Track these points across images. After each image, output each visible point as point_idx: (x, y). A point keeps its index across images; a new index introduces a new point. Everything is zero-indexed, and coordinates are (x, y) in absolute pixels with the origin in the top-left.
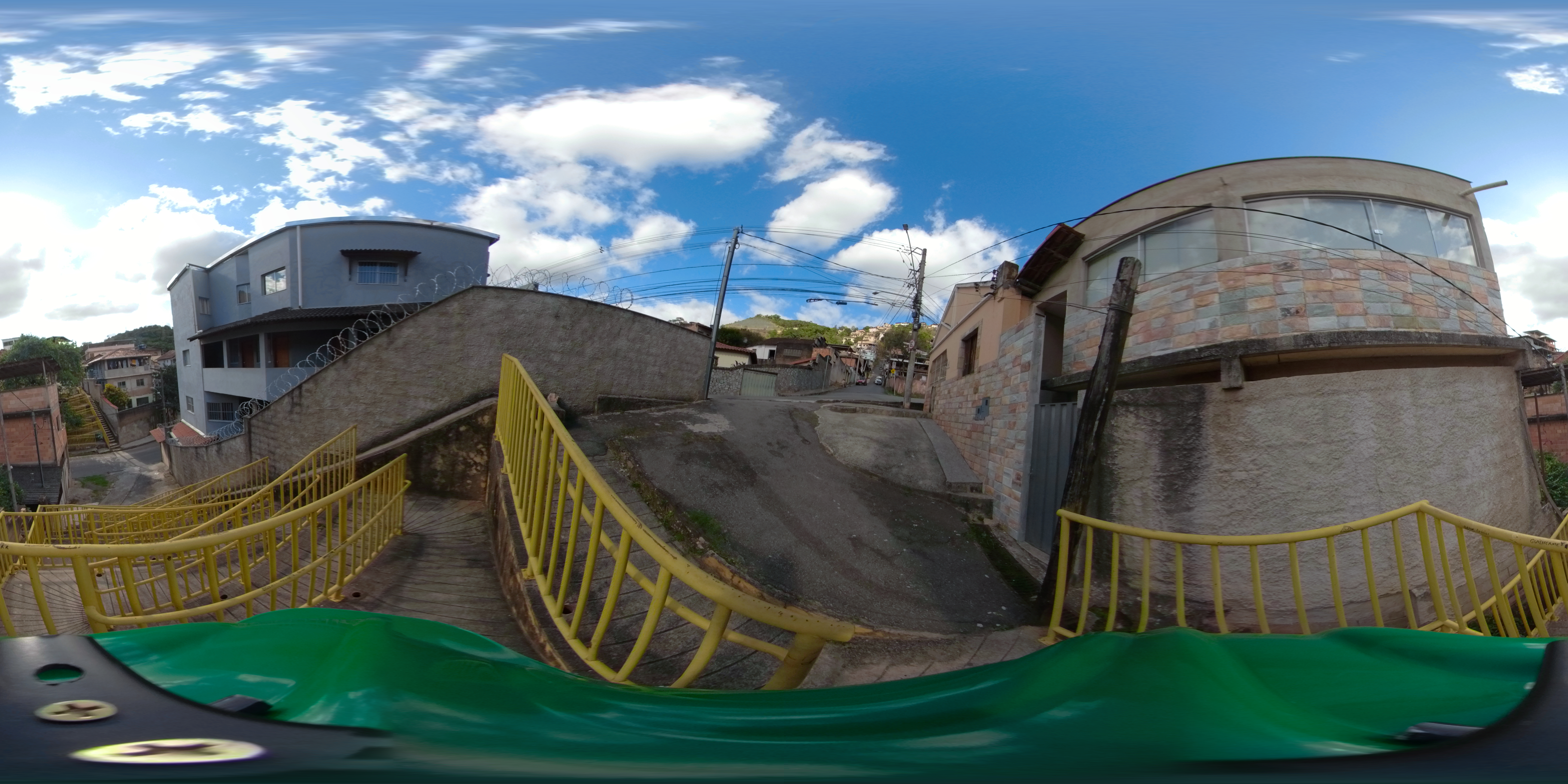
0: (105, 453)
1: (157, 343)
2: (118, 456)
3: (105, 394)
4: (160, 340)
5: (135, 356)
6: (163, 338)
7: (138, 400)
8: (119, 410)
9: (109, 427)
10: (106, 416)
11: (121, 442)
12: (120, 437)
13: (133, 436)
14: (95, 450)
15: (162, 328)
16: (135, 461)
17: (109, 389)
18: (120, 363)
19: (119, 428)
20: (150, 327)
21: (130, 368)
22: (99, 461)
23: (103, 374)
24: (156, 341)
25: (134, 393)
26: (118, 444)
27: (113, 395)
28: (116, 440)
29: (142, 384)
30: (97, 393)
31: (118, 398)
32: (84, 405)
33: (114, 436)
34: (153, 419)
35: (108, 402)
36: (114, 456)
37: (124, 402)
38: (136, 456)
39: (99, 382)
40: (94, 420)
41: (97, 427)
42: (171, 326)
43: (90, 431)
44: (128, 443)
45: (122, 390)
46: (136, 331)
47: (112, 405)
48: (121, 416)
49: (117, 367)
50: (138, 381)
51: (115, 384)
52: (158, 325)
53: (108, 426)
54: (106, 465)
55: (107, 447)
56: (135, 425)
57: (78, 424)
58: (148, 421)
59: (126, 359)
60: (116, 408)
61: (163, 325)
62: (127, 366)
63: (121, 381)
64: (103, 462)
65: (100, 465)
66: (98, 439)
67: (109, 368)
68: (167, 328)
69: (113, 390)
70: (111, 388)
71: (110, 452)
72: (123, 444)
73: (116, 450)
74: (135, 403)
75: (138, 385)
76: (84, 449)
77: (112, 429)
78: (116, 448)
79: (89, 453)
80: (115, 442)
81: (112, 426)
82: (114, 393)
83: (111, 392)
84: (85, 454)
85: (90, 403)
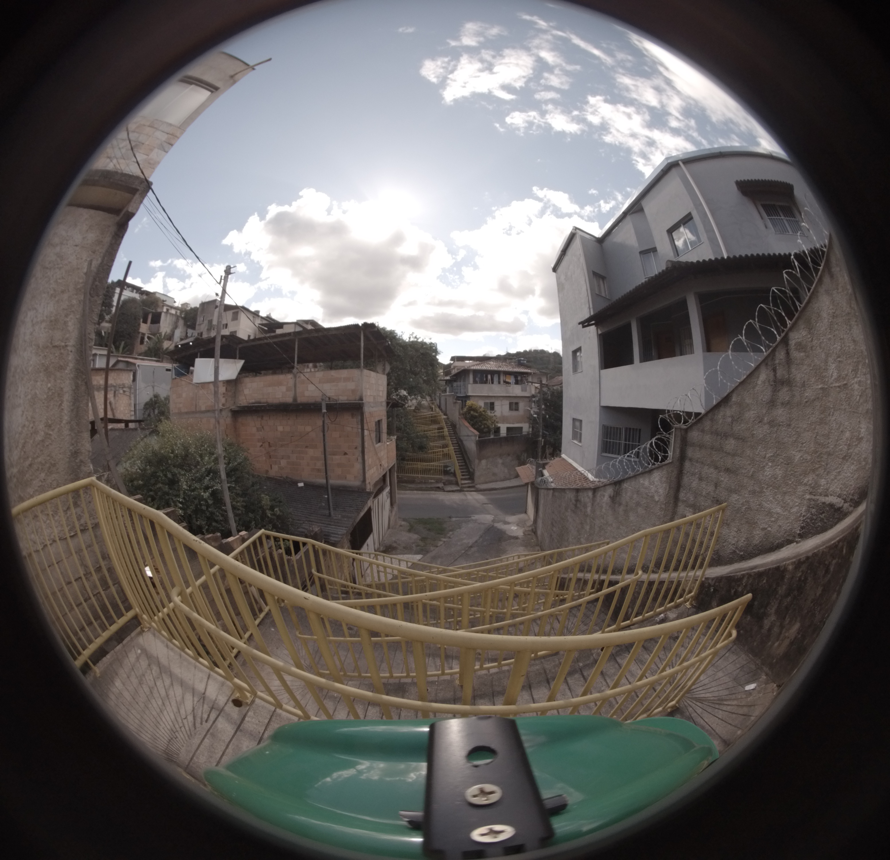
0: (453, 491)
2: (469, 497)
3: (465, 415)
5: (511, 371)
7: (508, 429)
8: (480, 437)
9: (464, 459)
10: (462, 444)
11: (477, 480)
12: (477, 474)
13: (494, 474)
14: (441, 485)
16: (490, 507)
17: (471, 409)
18: (489, 377)
19: (477, 461)
21: (503, 386)
22: (443, 501)
23: (466, 389)
25: (504, 419)
26: (473, 483)
27: (475, 417)
28: (471, 475)
29: (517, 409)
30: (455, 413)
31: (481, 422)
32: (436, 426)
33: (468, 471)
34: (523, 454)
35: (468, 425)
36: (463, 497)
37: (489, 428)
38: (495, 502)
39: (459, 398)
40: (445, 446)
41: (448, 457)
43: (439, 460)
44: (486, 483)
45: (489, 413)
47: (473, 430)
48: (482, 444)
49: (486, 382)
50: (511, 404)
51: (480, 404)
53: (463, 457)
54: (450, 508)
55: (457, 484)
56: (500, 461)
57: (423, 449)
58: (517, 458)
59: (498, 374)
60: (477, 433)
62: (499, 383)
63: (488, 401)
64: (448, 503)
65: (441, 507)
66: (446, 472)
67: (475, 382)
69: (475, 410)
70: (475, 407)
71: (460, 491)
72: (480, 484)
73: (468, 489)
74: (503, 432)
75: (511, 409)
76: (425, 483)
77: (467, 461)
78: (469, 487)
79: (431, 489)
80: (469, 479)
81: (469, 458)
82: (476, 414)
83: (472, 412)
84: (427, 489)
85: (444, 424)
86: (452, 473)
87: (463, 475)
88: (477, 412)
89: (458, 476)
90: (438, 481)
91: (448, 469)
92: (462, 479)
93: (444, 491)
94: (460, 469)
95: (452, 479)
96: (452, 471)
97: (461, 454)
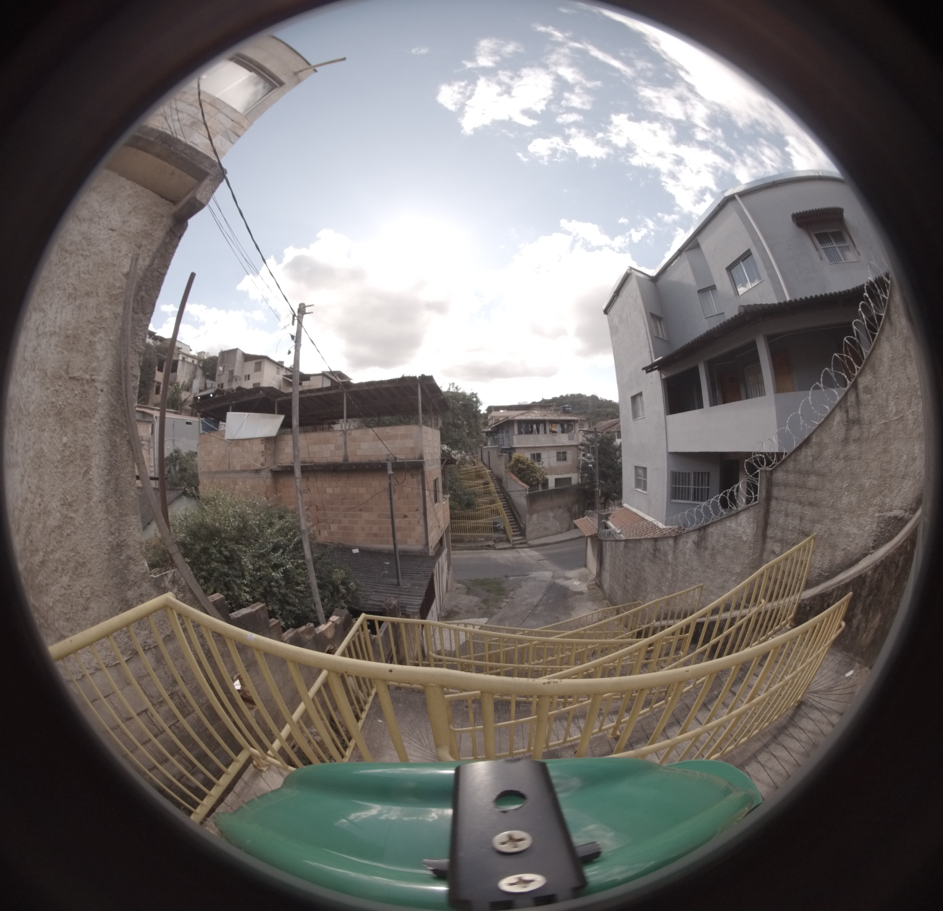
0: (504, 549)
2: (522, 555)
3: (512, 467)
5: (556, 419)
7: (557, 480)
8: (530, 490)
9: (513, 514)
10: (510, 498)
11: (528, 536)
12: (529, 529)
13: (546, 529)
14: (491, 543)
16: (546, 563)
17: (518, 461)
18: (535, 426)
19: (528, 516)
21: (549, 436)
22: (495, 560)
23: (511, 440)
25: (553, 471)
26: (525, 539)
27: (523, 470)
28: (522, 532)
29: (565, 459)
30: (500, 466)
31: (529, 474)
32: (481, 482)
33: (519, 527)
34: (575, 508)
35: (515, 478)
36: (517, 555)
37: (537, 481)
38: (550, 557)
39: (503, 451)
40: (493, 502)
41: (496, 512)
43: (487, 517)
44: (538, 538)
45: (536, 464)
47: (520, 483)
48: (532, 498)
49: (531, 432)
50: (558, 453)
51: (527, 455)
53: (512, 512)
54: (505, 566)
55: (508, 541)
56: (551, 514)
57: (469, 505)
58: (570, 509)
59: (544, 422)
60: (527, 487)
62: (545, 433)
63: (535, 452)
64: (500, 561)
65: (495, 565)
66: (496, 530)
67: (520, 433)
69: (523, 463)
70: (521, 459)
71: (513, 548)
72: (532, 540)
73: (520, 546)
74: (552, 485)
75: (559, 459)
76: (474, 541)
77: (517, 516)
78: (521, 543)
79: (481, 548)
80: (520, 535)
81: (518, 513)
82: (524, 467)
83: (519, 465)
84: (477, 548)
85: (489, 479)
86: (501, 530)
87: (514, 532)
88: (524, 465)
89: (508, 532)
90: (488, 539)
91: (498, 526)
92: (513, 536)
93: (495, 549)
94: (511, 525)
95: (503, 536)
96: (502, 527)
97: (510, 509)
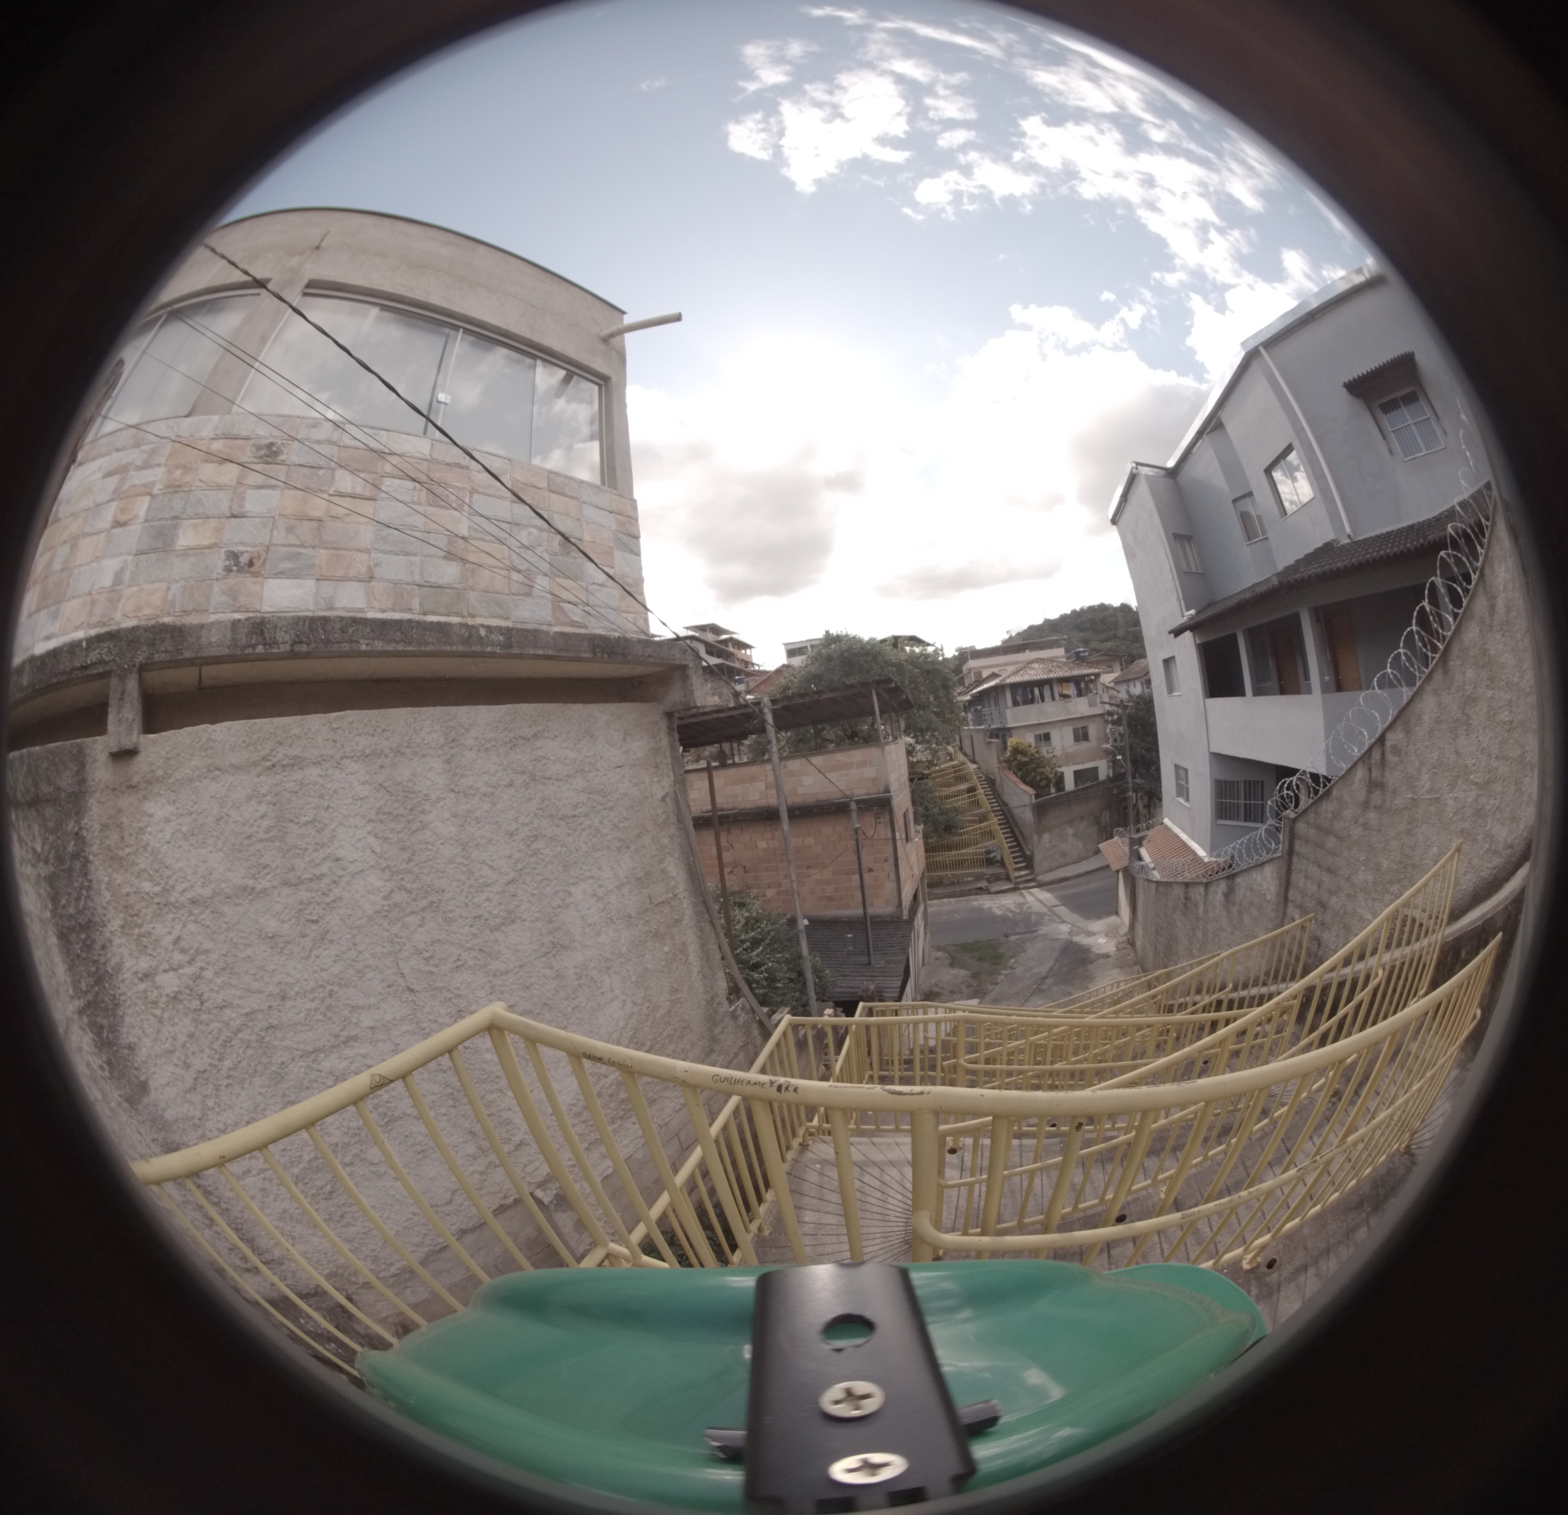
0: (1003, 892)
1: (1110, 644)
2: (1029, 898)
3: (1008, 761)
4: (1115, 636)
5: (1068, 674)
6: (1121, 633)
7: (1077, 773)
8: (1037, 796)
9: (1014, 836)
10: (1009, 810)
11: (1038, 867)
12: (1038, 857)
13: (1064, 854)
14: (983, 884)
15: (1116, 609)
16: (1062, 911)
17: (1016, 751)
18: (1036, 691)
19: (1035, 837)
20: (1091, 609)
21: (1059, 703)
22: (990, 909)
23: (1002, 716)
24: (1108, 640)
25: (1069, 759)
26: (1032, 873)
27: (1025, 764)
28: (1029, 862)
29: (1085, 737)
30: (990, 759)
31: (1034, 770)
32: (964, 787)
33: (1024, 855)
34: (1106, 817)
35: (1014, 778)
36: (1021, 900)
37: (1047, 778)
38: (1066, 901)
39: (994, 733)
40: (983, 818)
41: (990, 834)
42: (1134, 604)
43: (976, 842)
44: (1051, 870)
45: (1044, 751)
46: (1064, 618)
47: (1023, 786)
48: (1041, 809)
49: (1032, 701)
50: (1075, 731)
51: (1029, 739)
52: (1107, 602)
53: (1012, 831)
54: (1004, 919)
55: (1008, 878)
56: (1070, 831)
57: (950, 828)
58: (1097, 821)
59: (1049, 682)
60: (1032, 791)
61: (1116, 603)
62: (1053, 698)
63: (1041, 732)
64: (998, 912)
65: (990, 919)
66: (989, 862)
67: (1015, 704)
68: (1125, 608)
69: (1023, 753)
70: (1021, 747)
71: (1014, 889)
72: (1043, 873)
73: (1026, 885)
74: (1069, 781)
75: (1077, 739)
76: (959, 883)
77: (1020, 839)
78: (1027, 881)
79: (969, 893)
80: (1025, 868)
81: (1021, 833)
82: (1026, 759)
83: (1019, 757)
84: (963, 894)
85: (975, 781)
86: (998, 861)
87: (1016, 863)
88: (1026, 756)
89: (1007, 865)
90: (978, 878)
91: (992, 855)
92: (1015, 870)
93: (990, 893)
94: (1012, 853)
95: (1000, 871)
96: (998, 858)
97: (1009, 827)
